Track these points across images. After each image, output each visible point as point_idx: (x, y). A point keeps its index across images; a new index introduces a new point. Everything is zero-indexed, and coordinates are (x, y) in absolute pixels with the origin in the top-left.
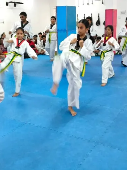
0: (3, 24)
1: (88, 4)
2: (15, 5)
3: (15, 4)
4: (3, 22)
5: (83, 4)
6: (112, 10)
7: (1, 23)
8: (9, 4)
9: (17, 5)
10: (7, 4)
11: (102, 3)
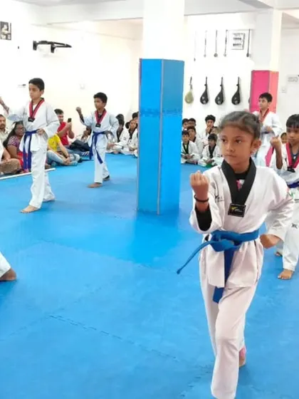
1: (216, 55)
5: (205, 56)
6: (266, 73)
9: (57, 48)
10: (35, 46)
11: (248, 55)
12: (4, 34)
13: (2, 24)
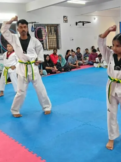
0: (72, 41)
2: (83, 25)
3: (84, 23)
4: (73, 39)
7: (71, 40)
8: (78, 23)
13: (64, 17)
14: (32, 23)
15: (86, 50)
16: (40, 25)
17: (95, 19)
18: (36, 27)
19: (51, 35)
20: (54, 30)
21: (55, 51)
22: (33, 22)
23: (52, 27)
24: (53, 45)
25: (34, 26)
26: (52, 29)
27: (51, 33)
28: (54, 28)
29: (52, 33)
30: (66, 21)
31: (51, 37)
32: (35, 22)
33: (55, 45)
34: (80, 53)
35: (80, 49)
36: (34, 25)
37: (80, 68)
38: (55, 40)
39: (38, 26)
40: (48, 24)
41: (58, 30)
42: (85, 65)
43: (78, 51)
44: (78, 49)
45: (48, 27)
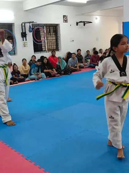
2: (84, 25)
3: (84, 23)
4: (73, 41)
7: (71, 41)
8: (79, 24)
9: (86, 24)
10: (77, 24)
12: (65, 20)
13: (64, 16)
14: (30, 23)
15: (87, 52)
16: (39, 25)
17: (96, 18)
18: (33, 27)
19: (50, 36)
20: (54, 30)
21: (54, 53)
22: (31, 21)
23: (51, 27)
24: (52, 47)
25: (32, 26)
26: (51, 30)
27: (49, 34)
28: (54, 28)
29: (51, 33)
30: (66, 21)
31: (49, 38)
32: (33, 22)
33: (54, 47)
34: (81, 55)
35: (81, 50)
36: (32, 24)
37: (80, 70)
38: (54, 41)
39: (37, 26)
40: (46, 24)
41: (57, 30)
42: (86, 68)
43: (79, 52)
44: (79, 51)
45: (46, 27)
